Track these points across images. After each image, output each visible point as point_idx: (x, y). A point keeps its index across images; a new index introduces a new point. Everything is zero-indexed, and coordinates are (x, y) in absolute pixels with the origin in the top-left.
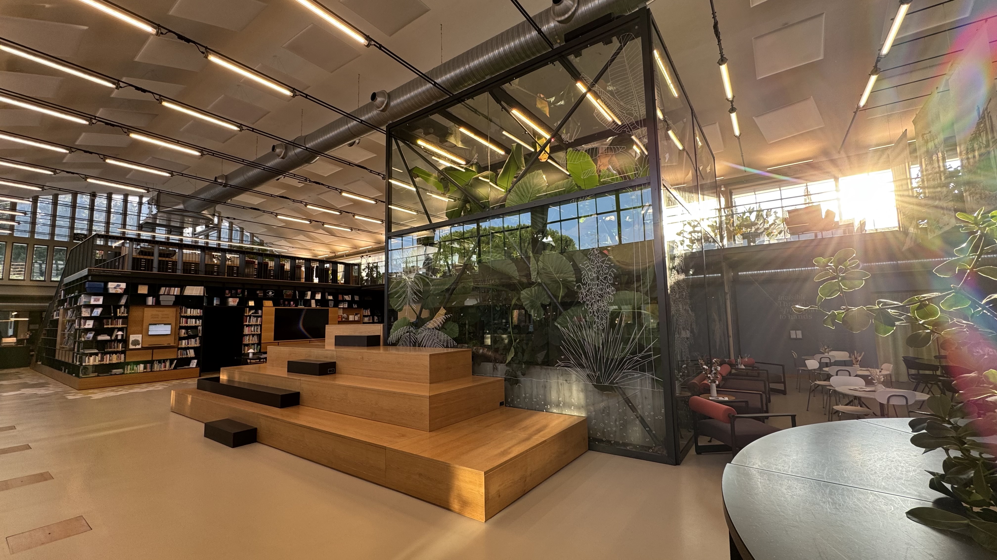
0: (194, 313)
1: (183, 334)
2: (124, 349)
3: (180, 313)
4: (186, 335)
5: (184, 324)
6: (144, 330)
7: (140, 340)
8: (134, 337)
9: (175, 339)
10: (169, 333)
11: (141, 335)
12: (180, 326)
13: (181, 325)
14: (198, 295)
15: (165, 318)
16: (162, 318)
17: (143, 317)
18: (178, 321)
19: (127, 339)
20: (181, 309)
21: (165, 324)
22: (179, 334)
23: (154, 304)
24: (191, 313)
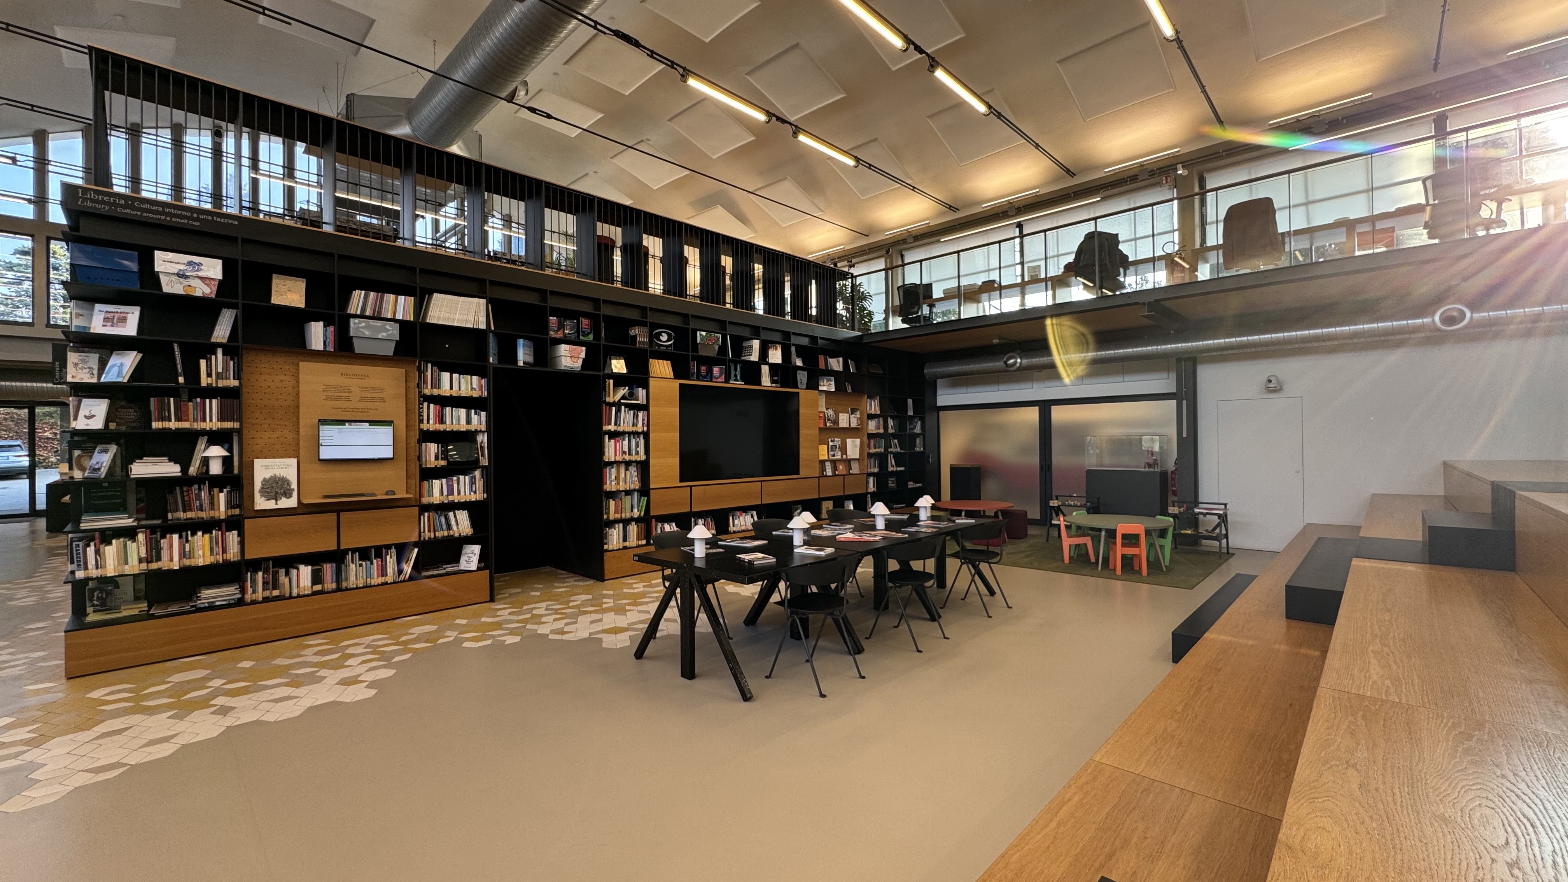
0: (463, 388)
1: (433, 458)
2: (237, 511)
3: (418, 386)
4: (443, 463)
5: (432, 425)
6: (302, 443)
7: (293, 478)
8: (267, 467)
9: (408, 477)
10: (388, 453)
11: (294, 461)
12: (421, 430)
13: (424, 426)
14: (470, 326)
15: (372, 400)
16: (362, 399)
17: (298, 394)
18: (413, 416)
19: (245, 473)
20: (421, 372)
21: (372, 423)
22: (419, 458)
23: (330, 348)
24: (451, 388)
